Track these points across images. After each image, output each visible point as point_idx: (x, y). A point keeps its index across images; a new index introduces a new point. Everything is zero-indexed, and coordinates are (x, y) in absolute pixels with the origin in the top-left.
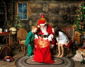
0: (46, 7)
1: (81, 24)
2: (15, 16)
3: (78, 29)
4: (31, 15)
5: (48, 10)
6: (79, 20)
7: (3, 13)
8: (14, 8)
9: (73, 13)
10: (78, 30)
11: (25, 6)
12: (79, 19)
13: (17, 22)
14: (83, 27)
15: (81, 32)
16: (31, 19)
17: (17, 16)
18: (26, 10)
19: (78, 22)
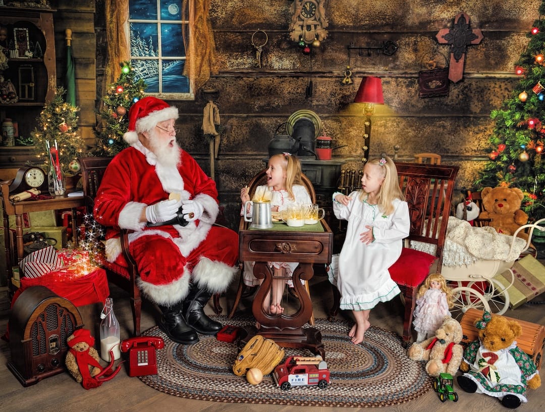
0: (310, 13)
1: (534, 131)
2: (109, 70)
3: (508, 163)
4: (216, 69)
5: (323, 34)
6: (520, 107)
7: (29, 54)
8: (100, 19)
9: (487, 56)
10: (512, 168)
11: (173, 9)
12: (523, 96)
13: (122, 110)
14: (539, 149)
15: (530, 179)
16: (216, 96)
17: (126, 70)
18: (179, 34)
19: (512, 115)
